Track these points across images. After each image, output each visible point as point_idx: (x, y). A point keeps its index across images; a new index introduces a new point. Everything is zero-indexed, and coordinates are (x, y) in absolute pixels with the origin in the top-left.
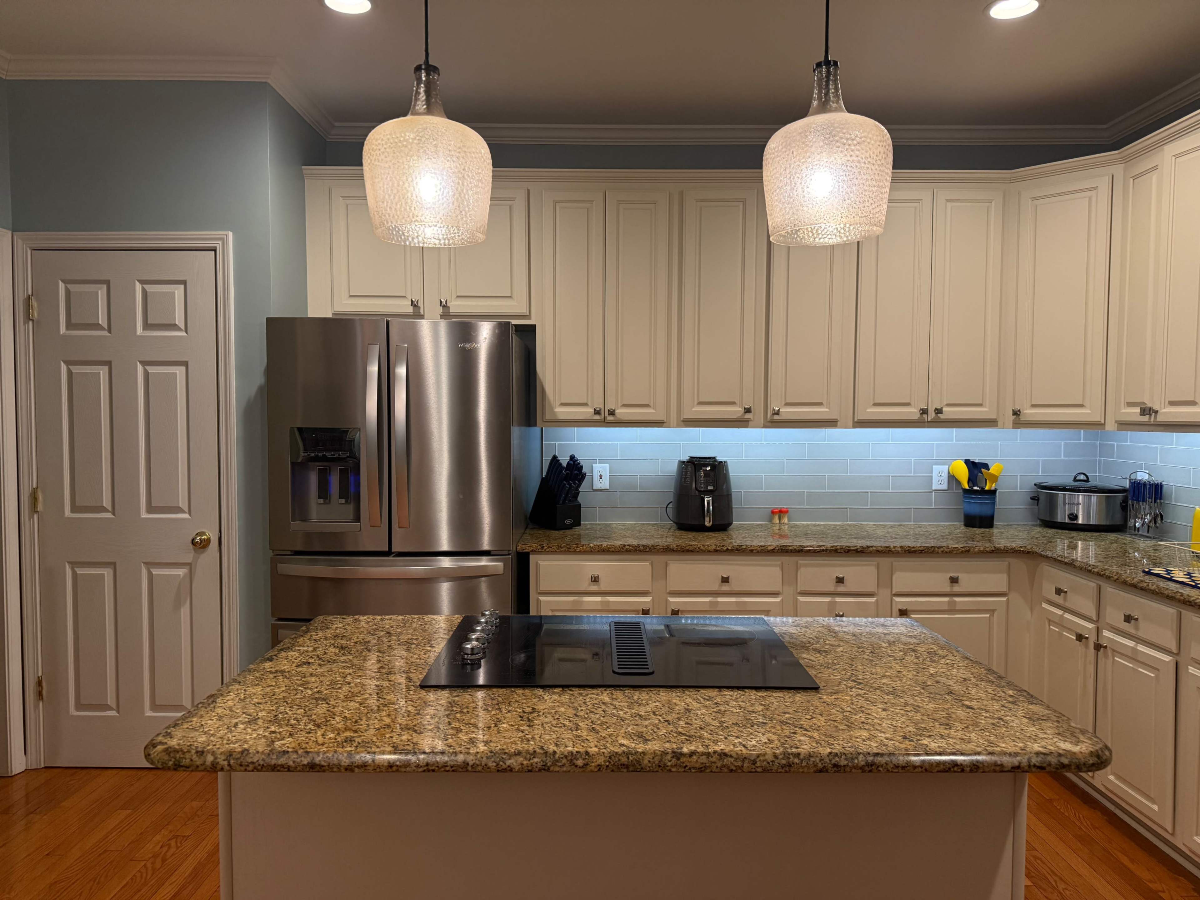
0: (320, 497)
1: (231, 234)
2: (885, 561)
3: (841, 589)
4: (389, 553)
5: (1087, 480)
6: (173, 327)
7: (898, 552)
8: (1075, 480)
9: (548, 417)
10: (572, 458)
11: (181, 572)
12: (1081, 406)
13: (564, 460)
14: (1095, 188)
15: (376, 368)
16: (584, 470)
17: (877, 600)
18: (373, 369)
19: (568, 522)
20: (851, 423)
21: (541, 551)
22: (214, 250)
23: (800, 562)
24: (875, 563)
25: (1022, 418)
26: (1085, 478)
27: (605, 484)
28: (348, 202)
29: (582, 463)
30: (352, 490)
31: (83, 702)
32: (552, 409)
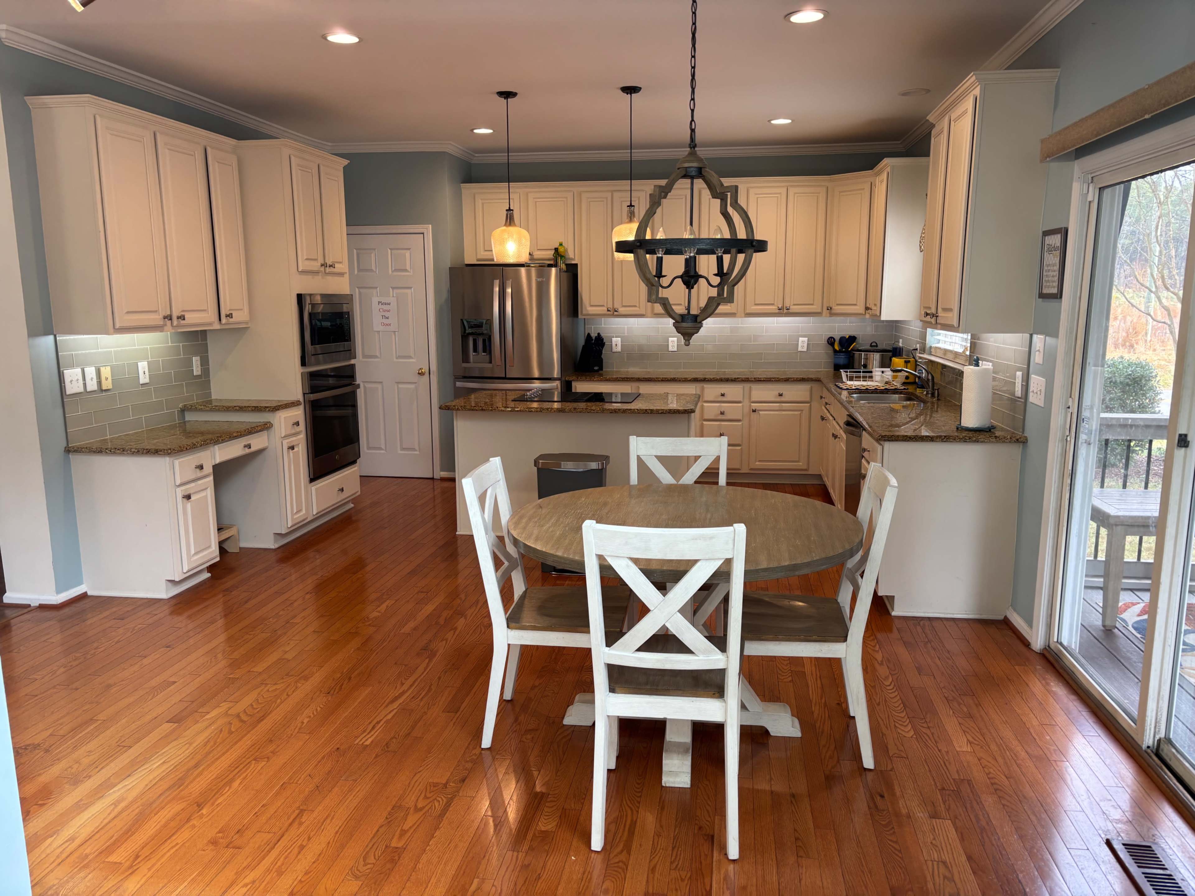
0: (474, 352)
1: (430, 225)
2: (747, 386)
3: (724, 399)
4: (505, 378)
5: (877, 346)
6: (406, 270)
7: (752, 381)
8: (871, 346)
9: (584, 312)
10: (599, 334)
11: (413, 386)
12: (855, 305)
13: (594, 335)
14: (863, 189)
15: (497, 289)
16: (604, 341)
17: (743, 405)
18: (496, 289)
19: (596, 368)
20: (743, 315)
21: (577, 380)
22: (423, 234)
23: (705, 386)
24: (742, 386)
25: (833, 311)
26: (875, 345)
27: (619, 349)
28: (484, 201)
29: (603, 337)
30: (488, 348)
31: (370, 446)
32: (586, 308)
